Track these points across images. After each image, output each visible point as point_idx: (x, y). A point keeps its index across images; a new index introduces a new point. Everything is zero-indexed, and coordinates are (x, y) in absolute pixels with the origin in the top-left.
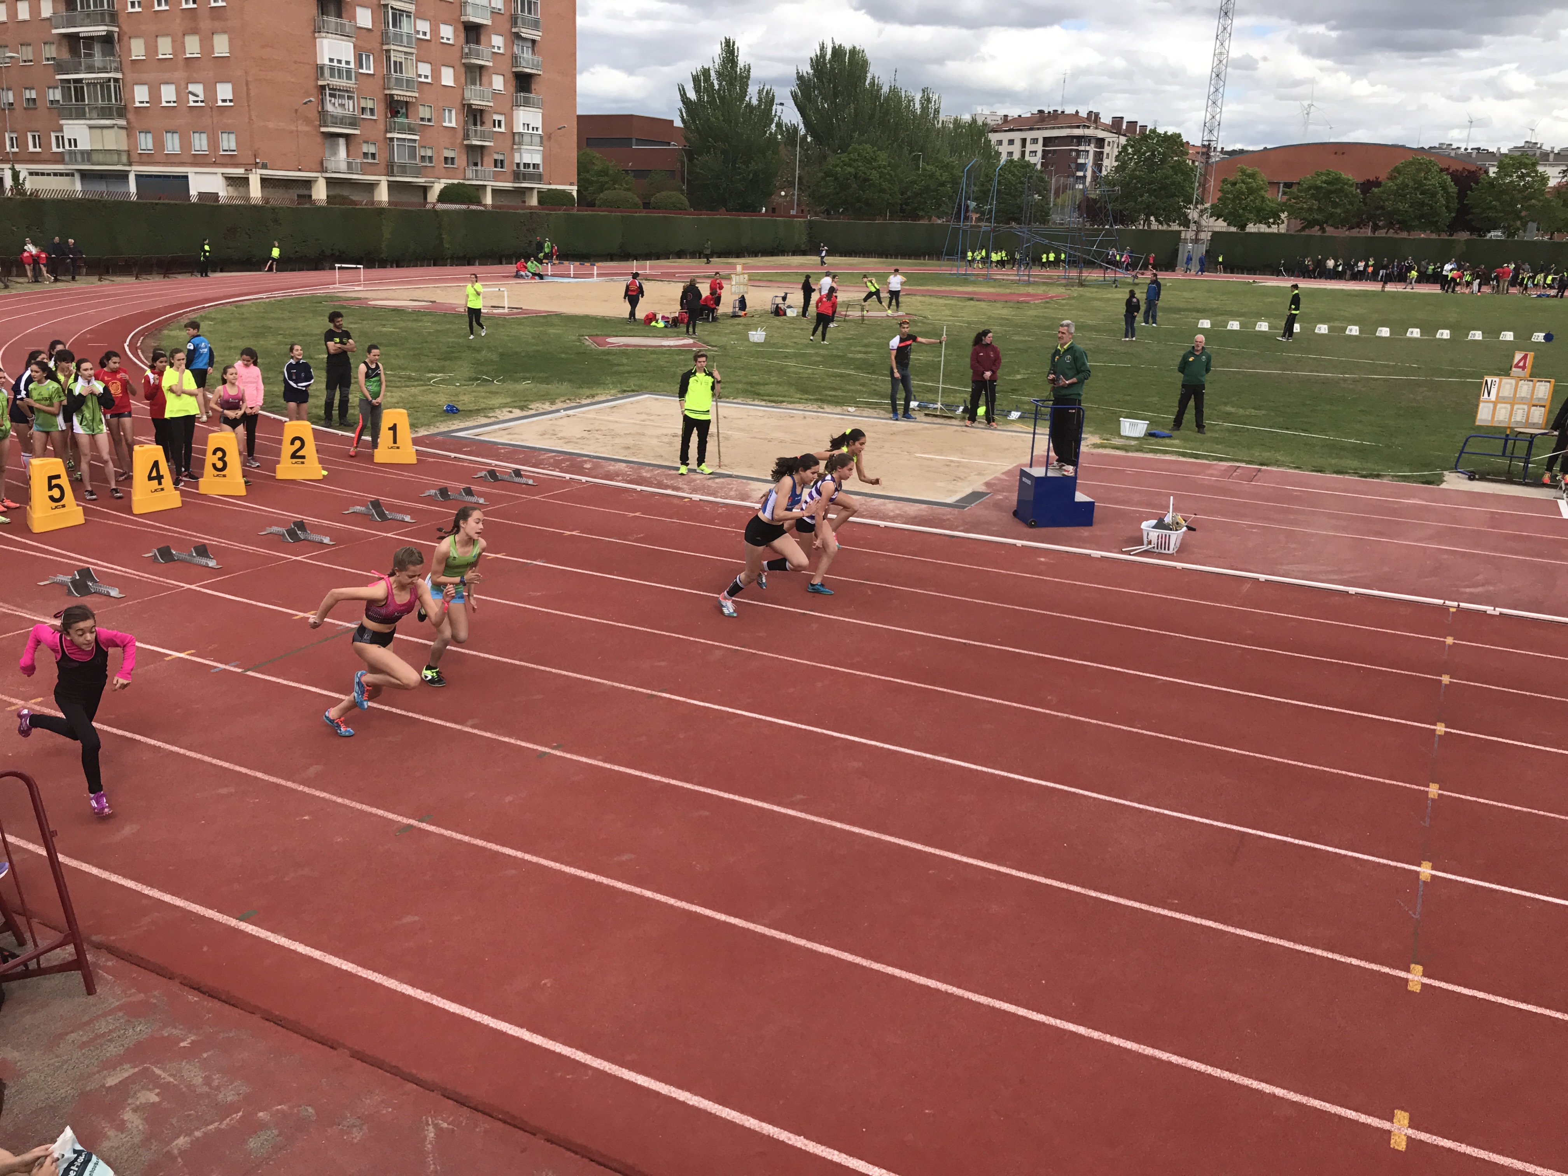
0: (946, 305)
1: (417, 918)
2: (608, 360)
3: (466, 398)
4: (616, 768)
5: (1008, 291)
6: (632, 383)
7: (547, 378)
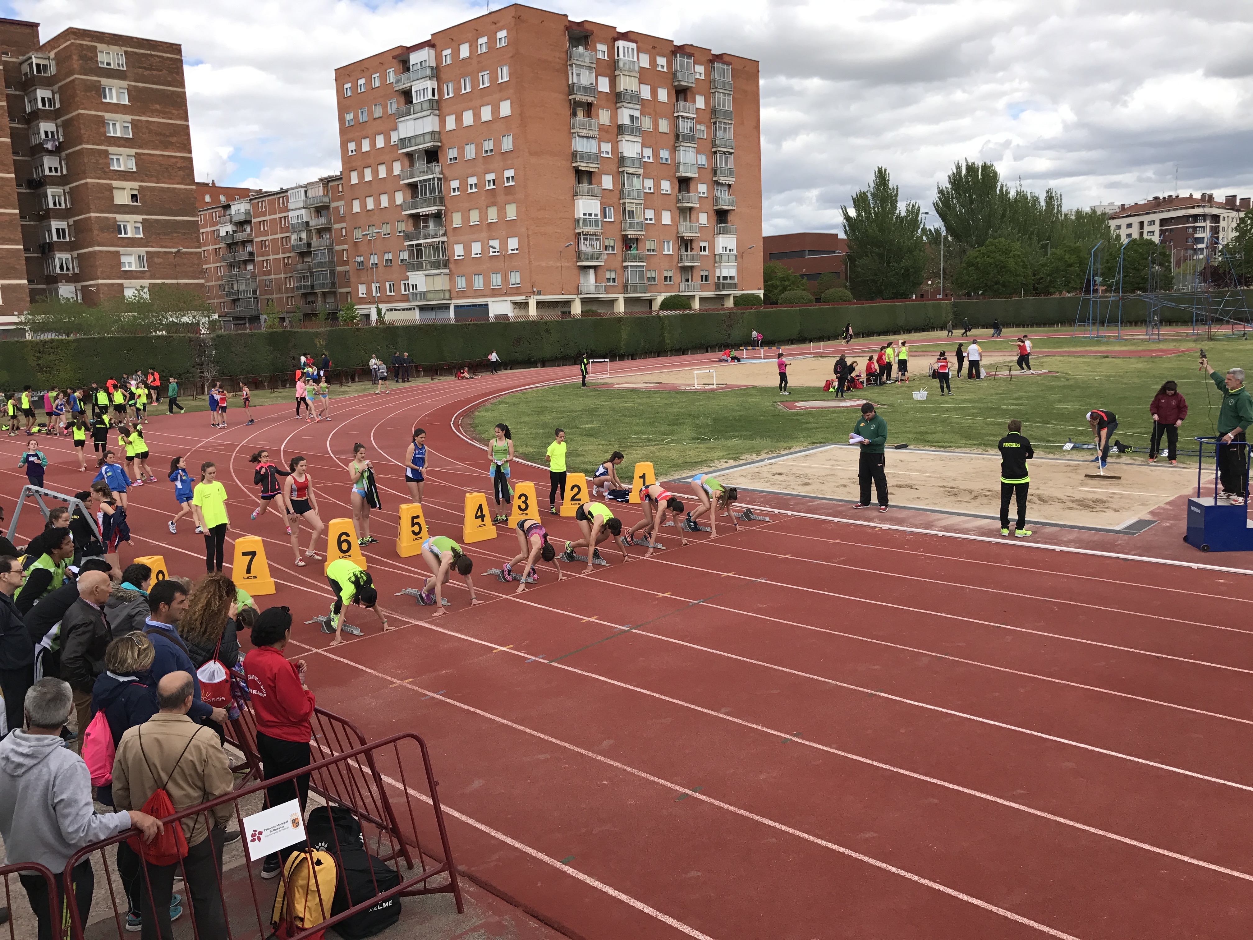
0: (1083, 363)
1: (699, 874)
2: (797, 420)
3: (691, 453)
4: (850, 756)
5: (1140, 348)
6: (820, 436)
7: (751, 435)
